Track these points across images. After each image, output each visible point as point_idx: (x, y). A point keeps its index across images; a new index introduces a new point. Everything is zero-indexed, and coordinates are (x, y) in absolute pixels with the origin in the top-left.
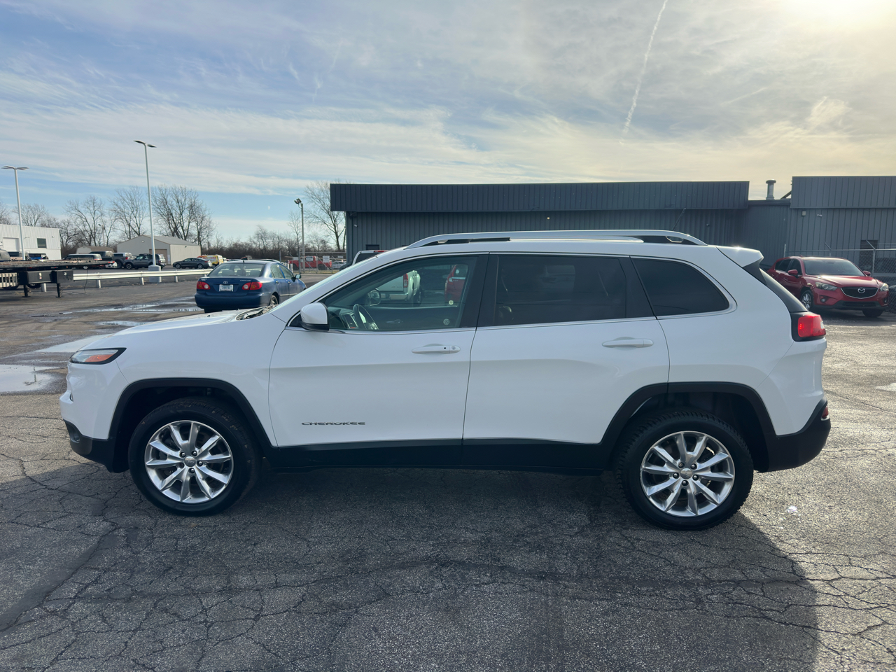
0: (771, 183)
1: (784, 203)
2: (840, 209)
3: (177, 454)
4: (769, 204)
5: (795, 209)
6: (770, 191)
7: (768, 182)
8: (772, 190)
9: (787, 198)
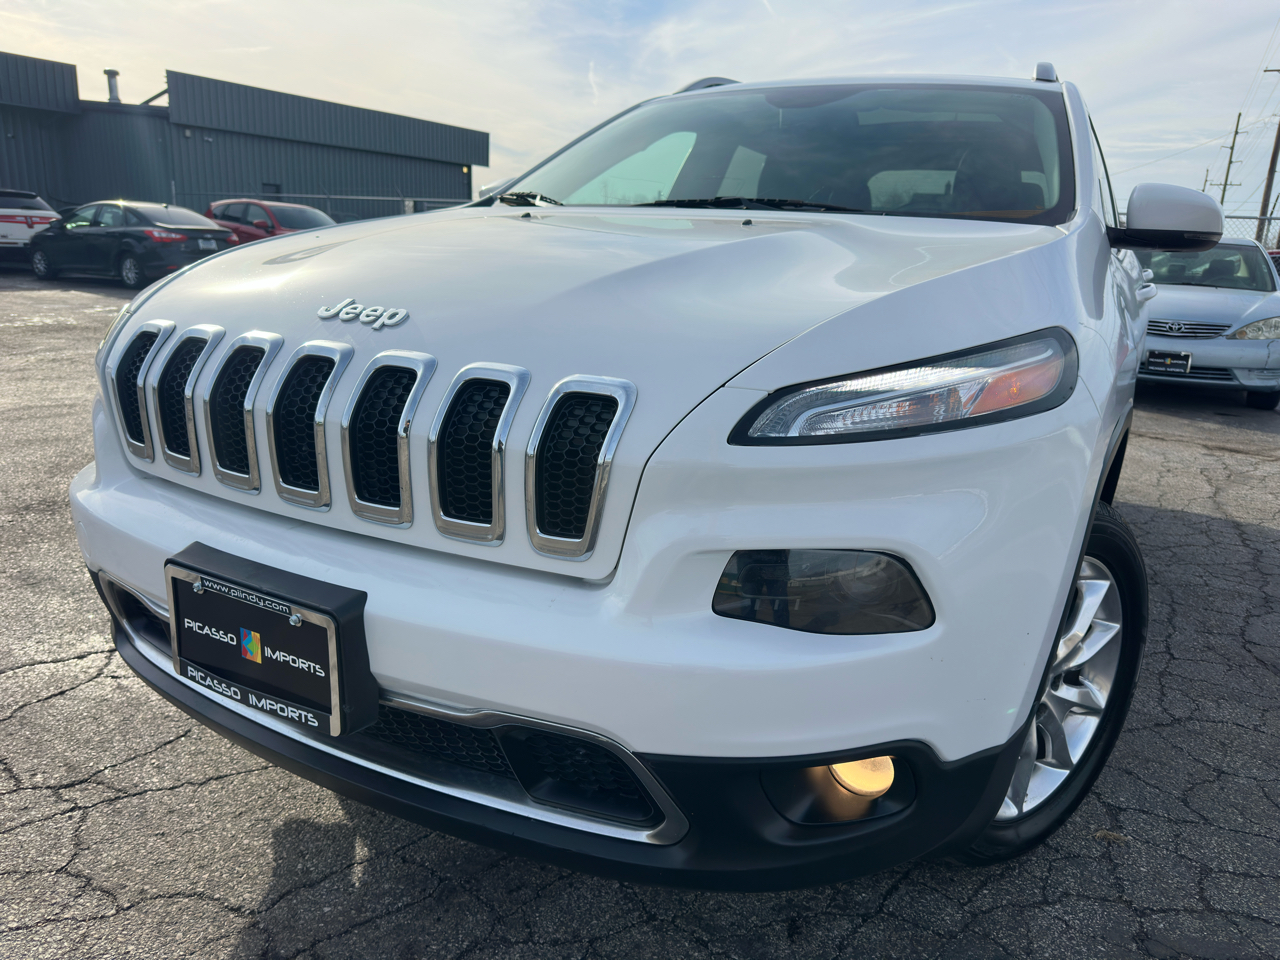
0: (112, 75)
1: (147, 110)
2: (225, 131)
4: (114, 109)
5: (177, 125)
6: (112, 88)
7: (106, 72)
8: (116, 87)
9: (154, 103)
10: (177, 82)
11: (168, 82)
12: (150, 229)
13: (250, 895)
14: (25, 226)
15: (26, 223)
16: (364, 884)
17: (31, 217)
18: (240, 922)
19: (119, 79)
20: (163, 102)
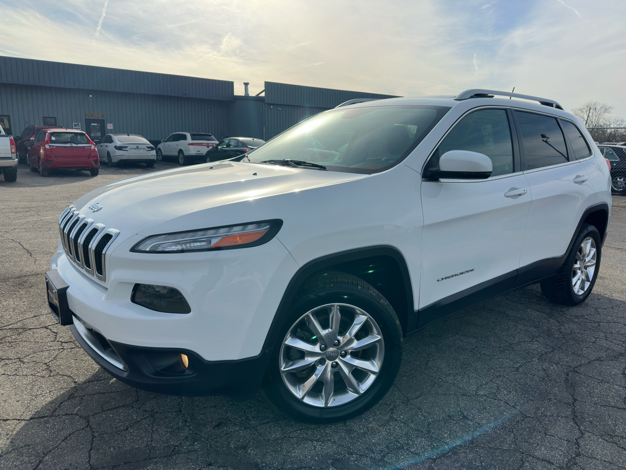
0: (246, 84)
1: (257, 99)
2: (286, 105)
3: (317, 349)
4: (246, 98)
5: (268, 104)
6: (246, 90)
7: (245, 84)
8: (248, 89)
9: (260, 95)
10: (269, 86)
11: (265, 87)
12: (246, 148)
13: (81, 379)
14: (206, 147)
15: (207, 146)
16: (112, 383)
17: (208, 144)
18: (73, 385)
19: (249, 86)
20: (263, 94)
